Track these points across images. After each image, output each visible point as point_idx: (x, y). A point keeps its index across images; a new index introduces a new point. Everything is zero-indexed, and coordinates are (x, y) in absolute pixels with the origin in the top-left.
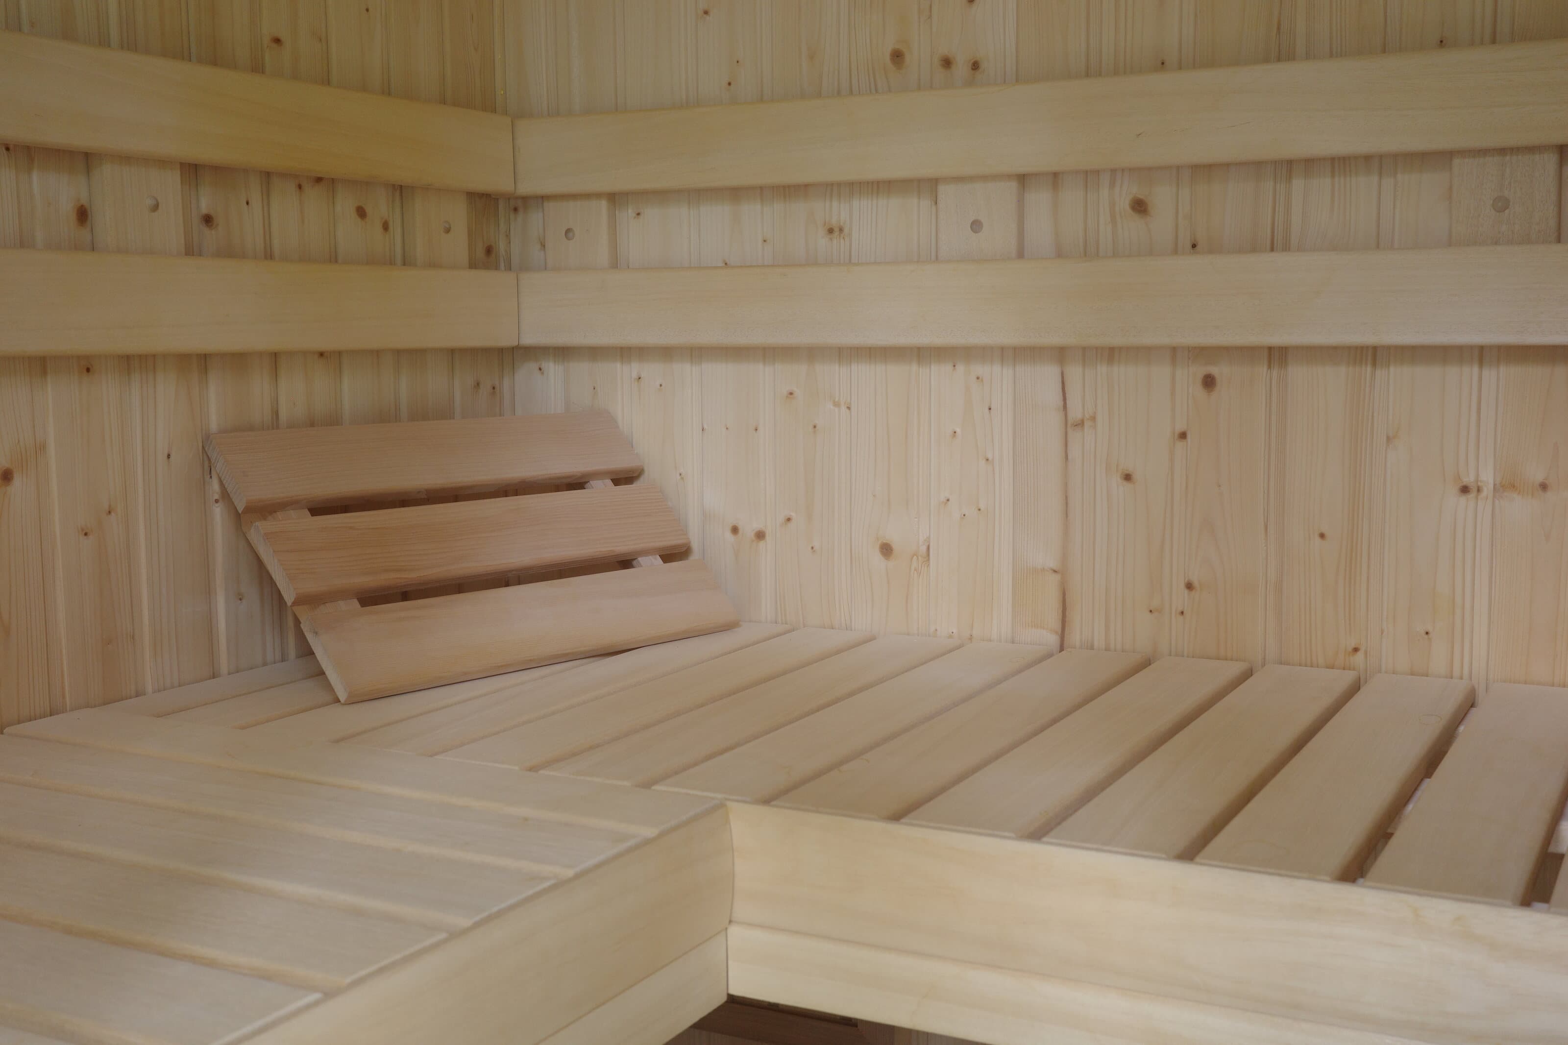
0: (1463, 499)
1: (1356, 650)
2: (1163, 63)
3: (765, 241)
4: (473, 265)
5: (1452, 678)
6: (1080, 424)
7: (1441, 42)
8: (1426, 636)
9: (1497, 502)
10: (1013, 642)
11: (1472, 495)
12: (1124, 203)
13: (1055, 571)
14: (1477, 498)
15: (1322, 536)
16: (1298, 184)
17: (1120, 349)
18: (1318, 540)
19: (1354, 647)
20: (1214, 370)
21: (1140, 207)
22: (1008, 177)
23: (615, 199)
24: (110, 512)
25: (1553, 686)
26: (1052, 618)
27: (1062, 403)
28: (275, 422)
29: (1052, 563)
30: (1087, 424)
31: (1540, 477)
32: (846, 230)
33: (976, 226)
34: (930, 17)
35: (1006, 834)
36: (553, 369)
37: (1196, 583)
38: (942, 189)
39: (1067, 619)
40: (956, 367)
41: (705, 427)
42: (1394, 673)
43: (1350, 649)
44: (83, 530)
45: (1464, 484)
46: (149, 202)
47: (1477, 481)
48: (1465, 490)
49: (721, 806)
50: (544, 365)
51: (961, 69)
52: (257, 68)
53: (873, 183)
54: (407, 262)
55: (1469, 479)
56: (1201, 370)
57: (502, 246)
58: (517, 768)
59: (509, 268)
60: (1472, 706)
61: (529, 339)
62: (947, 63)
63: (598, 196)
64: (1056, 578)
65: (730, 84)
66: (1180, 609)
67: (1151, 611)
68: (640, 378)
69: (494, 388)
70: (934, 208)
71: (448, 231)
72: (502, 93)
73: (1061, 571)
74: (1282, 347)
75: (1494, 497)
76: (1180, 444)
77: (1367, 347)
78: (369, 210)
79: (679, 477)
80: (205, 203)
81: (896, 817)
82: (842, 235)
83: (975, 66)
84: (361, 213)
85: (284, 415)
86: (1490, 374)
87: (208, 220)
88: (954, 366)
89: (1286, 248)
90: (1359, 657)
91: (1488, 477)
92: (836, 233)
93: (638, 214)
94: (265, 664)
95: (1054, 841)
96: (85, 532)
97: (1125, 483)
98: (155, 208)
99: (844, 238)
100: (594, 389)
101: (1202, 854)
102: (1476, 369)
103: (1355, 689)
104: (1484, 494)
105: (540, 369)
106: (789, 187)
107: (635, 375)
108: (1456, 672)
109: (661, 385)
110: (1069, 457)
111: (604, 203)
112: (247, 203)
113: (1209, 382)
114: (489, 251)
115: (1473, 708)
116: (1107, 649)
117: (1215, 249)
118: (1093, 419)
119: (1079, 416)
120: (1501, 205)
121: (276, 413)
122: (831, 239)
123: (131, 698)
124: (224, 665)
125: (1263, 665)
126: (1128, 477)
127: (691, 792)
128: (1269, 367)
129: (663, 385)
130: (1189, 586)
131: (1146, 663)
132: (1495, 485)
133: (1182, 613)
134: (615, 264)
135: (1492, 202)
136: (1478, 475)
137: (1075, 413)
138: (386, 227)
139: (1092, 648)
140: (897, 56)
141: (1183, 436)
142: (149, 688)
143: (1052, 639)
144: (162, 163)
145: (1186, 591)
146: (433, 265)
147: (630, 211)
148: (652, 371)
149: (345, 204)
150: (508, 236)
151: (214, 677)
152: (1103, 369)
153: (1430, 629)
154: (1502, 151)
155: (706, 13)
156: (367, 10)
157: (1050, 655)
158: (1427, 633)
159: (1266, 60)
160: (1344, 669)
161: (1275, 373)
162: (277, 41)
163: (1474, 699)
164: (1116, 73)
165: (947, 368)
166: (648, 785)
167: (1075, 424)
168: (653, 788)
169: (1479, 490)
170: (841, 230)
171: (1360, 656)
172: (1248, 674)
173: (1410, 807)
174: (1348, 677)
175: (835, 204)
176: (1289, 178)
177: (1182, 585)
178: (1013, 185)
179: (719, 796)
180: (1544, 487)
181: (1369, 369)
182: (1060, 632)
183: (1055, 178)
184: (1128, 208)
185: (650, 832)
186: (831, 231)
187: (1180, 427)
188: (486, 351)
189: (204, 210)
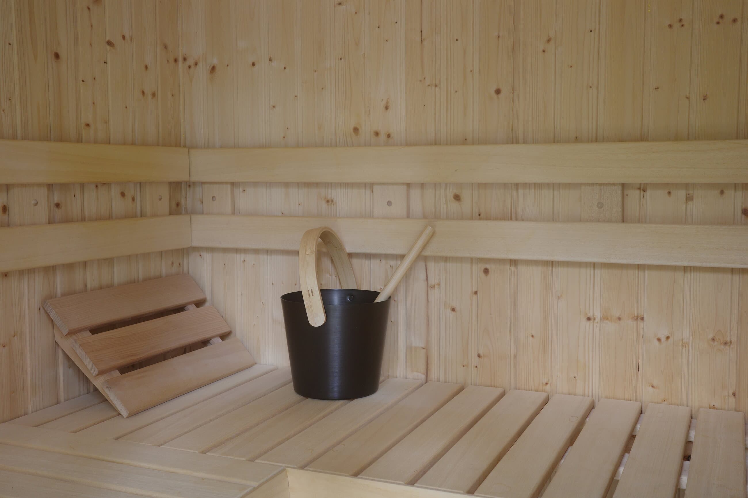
0: (588, 322)
1: (547, 384)
2: (466, 140)
3: (299, 204)
4: (172, 213)
5: (585, 396)
6: (433, 287)
7: (576, 138)
8: (574, 378)
9: (601, 324)
10: (406, 378)
11: (592, 321)
12: (451, 196)
13: (424, 348)
14: (594, 323)
15: (533, 336)
16: (521, 192)
17: (450, 257)
18: (531, 338)
19: (546, 382)
20: (488, 266)
21: (457, 198)
22: (403, 184)
23: (233, 184)
24: (14, 336)
25: (624, 400)
26: (423, 368)
27: (426, 277)
28: (85, 290)
29: (422, 345)
30: (436, 287)
31: (618, 315)
32: (334, 201)
33: (389, 203)
34: (370, 114)
35: (400, 482)
36: (206, 256)
37: (482, 354)
38: (375, 187)
39: (429, 369)
40: (382, 261)
41: (273, 282)
42: (562, 394)
43: (544, 383)
44: (3, 345)
45: (588, 317)
46: (34, 202)
47: (594, 315)
48: (589, 319)
49: (284, 470)
50: (202, 254)
51: (383, 137)
52: (79, 140)
53: (346, 183)
54: (143, 215)
55: (590, 315)
56: (483, 266)
57: (183, 203)
58: (197, 452)
59: (187, 213)
60: (593, 408)
61: (195, 244)
62: (377, 134)
63: (226, 183)
64: (424, 351)
65: (284, 137)
66: (475, 365)
67: (463, 366)
68: (245, 261)
69: (180, 264)
70: (372, 194)
71: (160, 199)
72: (184, 136)
73: (427, 349)
74: (516, 260)
75: (600, 322)
76: (475, 297)
77: (549, 261)
78: (126, 193)
79: (262, 304)
80: (56, 199)
81: (356, 475)
82: (333, 204)
83: (389, 136)
84: (123, 194)
85: (89, 286)
86: (598, 272)
87: (58, 205)
88: (381, 261)
89: (517, 219)
90: (548, 387)
91: (598, 314)
92: (330, 203)
93: (244, 190)
94: (80, 395)
95: (420, 485)
96: (3, 346)
97: (452, 312)
98: (36, 204)
99: (333, 205)
100: (224, 265)
101: (477, 491)
102: (592, 270)
103: (546, 401)
104: (596, 321)
105: (200, 255)
106: (310, 183)
107: (242, 259)
108: (587, 393)
109: (254, 264)
110: (429, 301)
111: (229, 186)
112: (74, 196)
113: (486, 271)
114: (178, 205)
115: (593, 409)
116: (445, 382)
117: (488, 218)
118: (439, 284)
119: (433, 283)
120: (600, 205)
121: (85, 285)
122: (328, 205)
123: (22, 416)
124: (62, 398)
125: (510, 390)
126: (453, 310)
127: (271, 463)
128: (511, 266)
129: (255, 264)
130: (479, 356)
131: (462, 389)
132: (600, 317)
133: (476, 367)
134: (234, 213)
135: (597, 204)
136: (594, 313)
137: (432, 281)
138: (133, 199)
139: (439, 381)
140: (356, 130)
141: (476, 293)
142: (30, 411)
143: (422, 377)
144: (39, 185)
145: (478, 358)
146: (154, 215)
147: (241, 189)
148: (250, 258)
149: (115, 192)
150: (186, 197)
151: (58, 404)
152: (443, 264)
153: (576, 376)
154: (601, 185)
155: (274, 107)
156: (126, 107)
157: (422, 385)
158: (575, 377)
159: (508, 143)
160: (542, 392)
161: (513, 268)
162: (88, 125)
163: (594, 405)
164: (447, 144)
165: (378, 261)
166: (252, 460)
167: (431, 287)
168: (255, 461)
169: (594, 319)
170: (332, 201)
171: (549, 385)
172: (503, 394)
173: (563, 461)
174: (543, 396)
175: (330, 190)
176: (517, 189)
177: (476, 356)
178: (405, 187)
179: (283, 465)
180: (619, 319)
181: (550, 268)
182: (426, 374)
183: (422, 186)
184: (452, 198)
185: (255, 484)
186: (328, 201)
187: (474, 290)
188: (177, 250)
189: (56, 201)
